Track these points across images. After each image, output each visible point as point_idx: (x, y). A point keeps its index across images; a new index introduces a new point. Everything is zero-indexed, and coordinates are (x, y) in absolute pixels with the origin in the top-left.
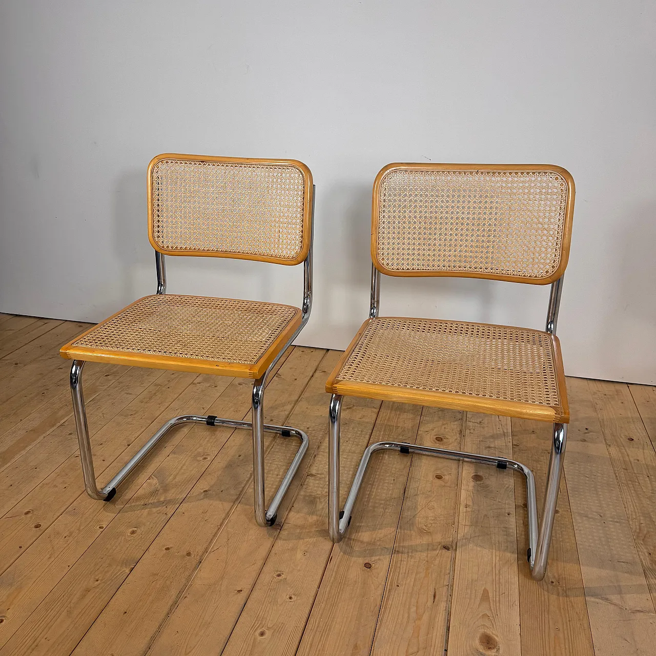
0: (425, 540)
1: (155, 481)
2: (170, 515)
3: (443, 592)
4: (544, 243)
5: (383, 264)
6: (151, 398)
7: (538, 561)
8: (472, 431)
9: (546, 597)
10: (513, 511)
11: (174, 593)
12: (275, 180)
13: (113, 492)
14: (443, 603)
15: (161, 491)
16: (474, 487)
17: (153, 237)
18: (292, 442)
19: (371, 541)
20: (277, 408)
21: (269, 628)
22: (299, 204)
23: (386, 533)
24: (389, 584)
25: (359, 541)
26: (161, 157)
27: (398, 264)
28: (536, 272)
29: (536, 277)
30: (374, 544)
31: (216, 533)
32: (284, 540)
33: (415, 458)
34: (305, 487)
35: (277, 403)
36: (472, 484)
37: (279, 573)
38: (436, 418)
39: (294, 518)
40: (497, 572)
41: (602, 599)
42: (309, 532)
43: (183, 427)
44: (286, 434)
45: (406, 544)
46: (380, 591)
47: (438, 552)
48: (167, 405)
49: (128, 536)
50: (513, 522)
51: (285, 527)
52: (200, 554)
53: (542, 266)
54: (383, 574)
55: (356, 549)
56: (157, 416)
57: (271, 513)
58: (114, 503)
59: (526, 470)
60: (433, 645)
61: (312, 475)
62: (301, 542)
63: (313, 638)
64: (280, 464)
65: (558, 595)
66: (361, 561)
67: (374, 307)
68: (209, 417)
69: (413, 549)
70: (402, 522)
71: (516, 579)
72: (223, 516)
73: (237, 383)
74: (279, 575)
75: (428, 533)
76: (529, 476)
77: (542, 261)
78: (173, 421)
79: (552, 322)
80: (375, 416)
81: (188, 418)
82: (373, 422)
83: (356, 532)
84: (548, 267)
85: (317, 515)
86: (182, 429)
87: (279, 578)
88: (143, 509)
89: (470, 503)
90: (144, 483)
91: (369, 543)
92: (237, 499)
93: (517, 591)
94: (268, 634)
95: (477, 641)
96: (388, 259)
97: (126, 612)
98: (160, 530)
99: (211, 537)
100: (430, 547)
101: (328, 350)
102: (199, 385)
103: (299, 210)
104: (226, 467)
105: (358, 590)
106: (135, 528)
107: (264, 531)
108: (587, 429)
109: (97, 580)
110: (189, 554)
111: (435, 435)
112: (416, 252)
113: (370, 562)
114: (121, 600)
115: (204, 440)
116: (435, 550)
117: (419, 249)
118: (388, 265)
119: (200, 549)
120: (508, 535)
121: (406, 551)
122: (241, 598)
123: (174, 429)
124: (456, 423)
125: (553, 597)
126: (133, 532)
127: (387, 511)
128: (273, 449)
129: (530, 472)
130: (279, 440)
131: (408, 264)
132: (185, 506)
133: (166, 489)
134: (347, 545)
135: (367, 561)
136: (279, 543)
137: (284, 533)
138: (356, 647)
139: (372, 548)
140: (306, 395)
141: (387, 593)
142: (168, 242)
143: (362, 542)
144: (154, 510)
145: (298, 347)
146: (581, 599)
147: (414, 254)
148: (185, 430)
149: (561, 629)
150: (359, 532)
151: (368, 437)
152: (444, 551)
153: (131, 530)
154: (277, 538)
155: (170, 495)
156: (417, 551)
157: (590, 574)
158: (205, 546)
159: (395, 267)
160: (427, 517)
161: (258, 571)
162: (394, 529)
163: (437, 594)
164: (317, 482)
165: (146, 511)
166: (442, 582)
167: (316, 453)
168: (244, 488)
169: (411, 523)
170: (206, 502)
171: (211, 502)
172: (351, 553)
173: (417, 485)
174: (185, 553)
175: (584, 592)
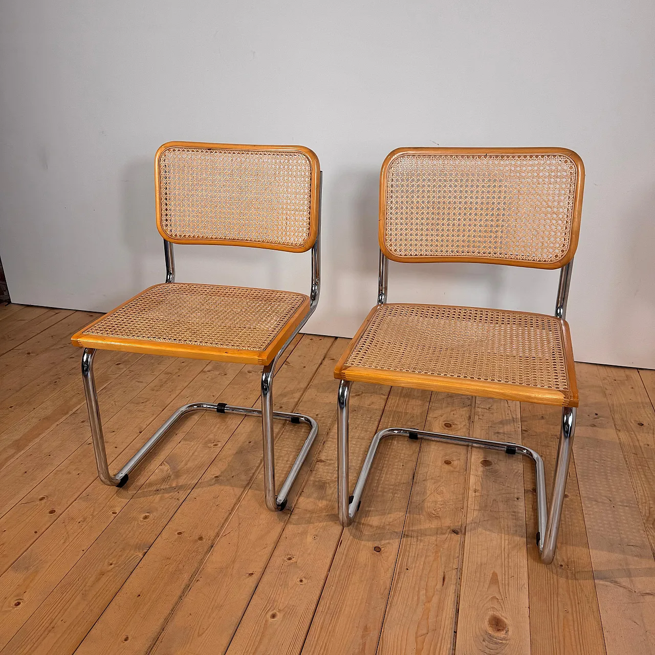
0: (434, 524)
1: (166, 467)
2: (181, 501)
3: (452, 576)
4: (553, 227)
5: (391, 250)
6: (161, 386)
7: (547, 545)
8: (481, 417)
9: (555, 580)
10: (522, 495)
11: (186, 577)
12: (282, 167)
13: (126, 478)
14: (452, 586)
15: (172, 477)
16: (483, 472)
17: (162, 226)
18: (301, 429)
19: (380, 526)
20: (285, 396)
21: (280, 611)
22: (306, 191)
23: (396, 516)
24: (398, 567)
25: (368, 525)
26: (168, 145)
27: (405, 250)
28: (545, 256)
29: (545, 261)
30: (384, 528)
31: (227, 518)
32: (294, 524)
33: (424, 444)
34: (314, 472)
35: (286, 390)
36: (481, 469)
37: (290, 556)
38: (444, 405)
39: (304, 503)
40: (506, 555)
41: (611, 582)
42: (319, 517)
43: (193, 414)
44: (295, 420)
45: (415, 528)
46: (389, 574)
47: (447, 535)
48: (178, 392)
49: (141, 521)
50: (522, 507)
51: (296, 511)
52: (212, 538)
53: (551, 250)
54: (392, 558)
55: (367, 532)
56: (168, 403)
57: (281, 498)
58: (127, 489)
59: (535, 455)
60: (443, 625)
61: (321, 461)
62: (311, 526)
63: (324, 620)
64: (290, 450)
65: (567, 578)
66: (371, 545)
67: (382, 293)
68: (219, 404)
69: (422, 533)
70: (412, 507)
71: (525, 562)
72: (234, 501)
73: (246, 371)
74: (290, 559)
75: (437, 517)
76: (539, 462)
77: (552, 245)
78: (184, 409)
79: (561, 307)
80: (384, 403)
81: (199, 405)
82: (382, 408)
83: (366, 517)
84: (557, 251)
85: (326, 500)
86: (193, 416)
87: (289, 561)
88: (155, 494)
89: (480, 488)
90: (156, 470)
91: (378, 527)
92: (248, 484)
93: (526, 574)
94: (279, 616)
95: (486, 623)
96: (396, 245)
97: (139, 595)
98: (172, 515)
99: (223, 521)
100: (438, 531)
101: (336, 338)
102: (208, 373)
103: (306, 196)
104: (237, 453)
105: (368, 573)
106: (148, 513)
107: (275, 516)
108: (596, 414)
109: (111, 564)
110: (201, 538)
111: (444, 421)
112: (424, 238)
113: (380, 546)
114: (135, 584)
115: (215, 427)
116: (444, 534)
117: (427, 235)
118: (395, 251)
119: (212, 534)
120: (517, 519)
121: (415, 534)
122: (252, 581)
123: (184, 417)
124: (465, 409)
125: (562, 581)
126: (146, 517)
127: (396, 495)
128: (282, 436)
129: (539, 457)
130: (289, 427)
131: (416, 250)
132: (196, 491)
133: (177, 475)
134: (356, 529)
135: (376, 545)
136: (290, 527)
137: (294, 517)
138: (366, 629)
139: (381, 532)
140: (315, 382)
141: (397, 576)
142: (176, 230)
143: (371, 526)
144: (167, 495)
145: (307, 335)
146: (590, 582)
147: (421, 240)
148: (196, 417)
149: (570, 612)
150: (368, 517)
151: (376, 423)
152: (453, 535)
153: (144, 515)
154: (287, 523)
155: (182, 481)
156: (426, 535)
157: (599, 557)
158: (216, 531)
159: (403, 253)
160: (436, 502)
161: (269, 555)
162: (403, 514)
163: (447, 577)
164: (327, 468)
165: (158, 497)
166: (451, 565)
167: (325, 440)
168: (254, 474)
169: (420, 508)
170: (217, 488)
171: (222, 487)
172: (360, 538)
173: (426, 470)
174: (197, 538)
175: (594, 576)
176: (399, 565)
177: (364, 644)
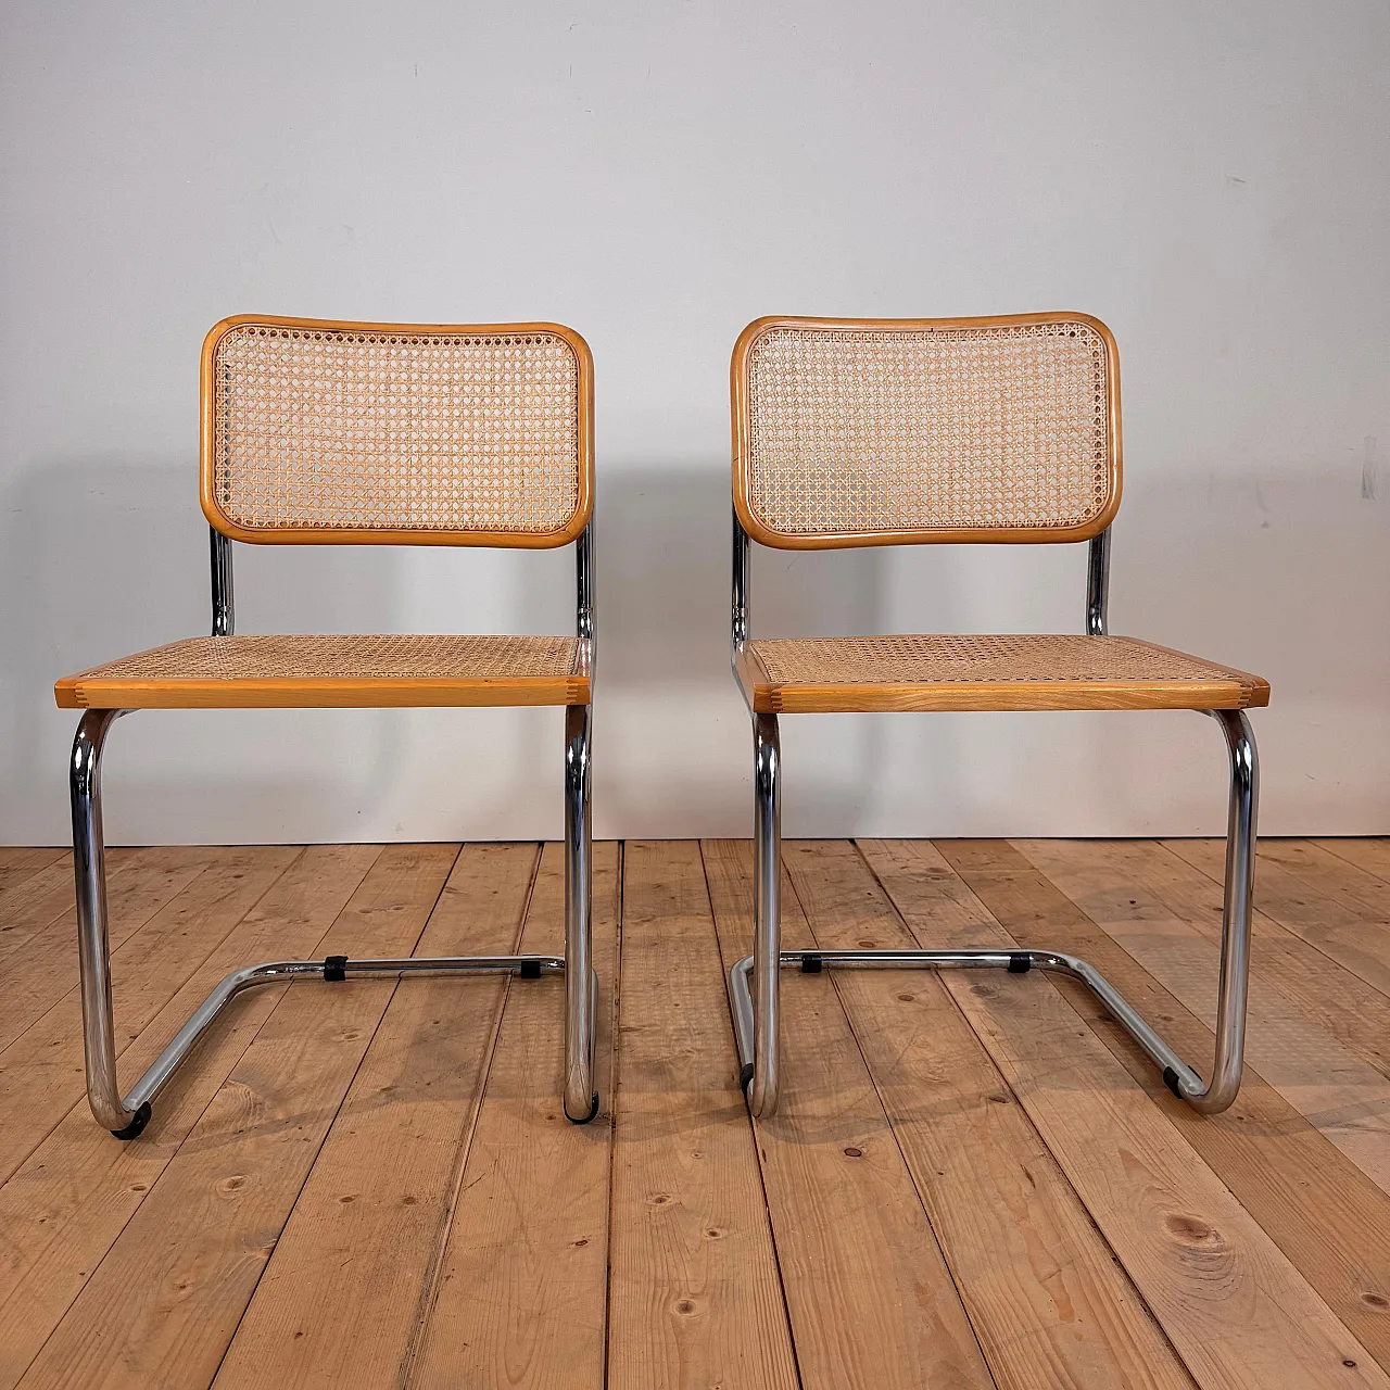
0: (945, 1095)
1: (242, 1089)
2: (318, 1141)
3: (1042, 1167)
4: (1075, 457)
5: (764, 521)
6: (147, 955)
7: (1191, 1084)
8: (923, 927)
9: (1246, 1141)
10: (1086, 1030)
11: (412, 1276)
13: (146, 1109)
14: (1052, 1184)
15: (268, 1103)
16: (986, 1004)
17: (214, 497)
18: (551, 986)
19: (833, 1113)
21: (695, 1296)
23: (855, 1094)
24: (919, 1173)
25: (805, 1117)
26: (236, 320)
27: (793, 520)
28: (1064, 515)
29: (1066, 524)
30: (843, 1116)
31: (457, 1157)
32: (632, 1141)
33: (839, 977)
34: (625, 1050)
35: (473, 932)
36: (978, 1002)
37: (659, 1196)
38: (838, 918)
39: (634, 1100)
40: (1125, 1121)
41: (1347, 1126)
42: (683, 1120)
43: (260, 993)
44: (531, 971)
45: (913, 1105)
46: (907, 1189)
47: (984, 1108)
48: (196, 962)
49: (226, 1193)
50: (1098, 1043)
51: (623, 1118)
52: (440, 1195)
53: (1076, 502)
54: (894, 1161)
55: (808, 1128)
56: (181, 981)
57: (579, 1092)
58: (151, 1138)
59: (1073, 963)
60: (1083, 1252)
61: (631, 1030)
62: (676, 1139)
63: (813, 1292)
64: (544, 1022)
65: (1265, 1134)
66: (833, 1147)
68: (330, 960)
69: (931, 1114)
70: (879, 1074)
71: (1168, 1123)
72: (459, 1122)
73: (357, 911)
74: (661, 1201)
75: (946, 1083)
76: (1086, 971)
77: (1076, 491)
80: (712, 926)
82: (712, 936)
83: (791, 1104)
84: (1087, 502)
85: (683, 1090)
86: (263, 996)
87: (662, 1204)
88: (237, 1140)
89: (995, 1028)
90: (212, 1094)
91: (830, 1117)
92: (479, 1090)
93: (1184, 1143)
94: (700, 1306)
95: (1168, 1232)
96: (773, 510)
97: (300, 1334)
98: (307, 1169)
99: (450, 1161)
100: (963, 1104)
102: (258, 923)
104: (414, 1044)
105: (859, 1196)
106: (238, 1175)
107: (575, 1133)
108: (1132, 902)
109: (183, 1287)
110: (410, 1200)
111: (856, 940)
112: (828, 493)
113: (854, 1147)
114: (272, 1313)
115: (331, 1008)
116: (978, 1106)
117: (833, 487)
118: (773, 521)
119: (436, 1186)
120: (1104, 1064)
121: (917, 1116)
122: (594, 1256)
123: (241, 997)
124: (882, 918)
125: (1259, 1140)
126: (235, 1184)
127: (834, 1061)
128: (510, 1002)
129: (1082, 962)
130: (518, 987)
131: (814, 520)
132: (345, 1123)
133: (280, 1098)
134: (784, 1127)
135: (846, 1146)
136: (626, 1150)
137: (625, 1129)
138: (919, 1289)
139: (838, 1124)
140: (535, 910)
141: (926, 1188)
142: (245, 508)
143: (813, 1117)
144: (270, 1138)
145: (471, 844)
146: (1311, 1133)
148: (272, 998)
150: (796, 1104)
151: (716, 958)
152: (997, 1105)
153: (229, 1180)
154: (613, 1139)
155: (298, 1107)
156: (941, 1114)
157: (1297, 1096)
158: (444, 1179)
159: (788, 525)
160: (926, 1061)
161: (605, 1202)
162: (869, 1088)
163: (1032, 1172)
164: (651, 1038)
165: (248, 1144)
166: (1027, 1151)
167: (616, 997)
168: (479, 1071)
169: (898, 1073)
170: (399, 1109)
171: (413, 1105)
172: (801, 1139)
173: (871, 1015)
174: (399, 1201)
175: (1308, 1123)
176: (918, 1170)
177: (936, 1317)
